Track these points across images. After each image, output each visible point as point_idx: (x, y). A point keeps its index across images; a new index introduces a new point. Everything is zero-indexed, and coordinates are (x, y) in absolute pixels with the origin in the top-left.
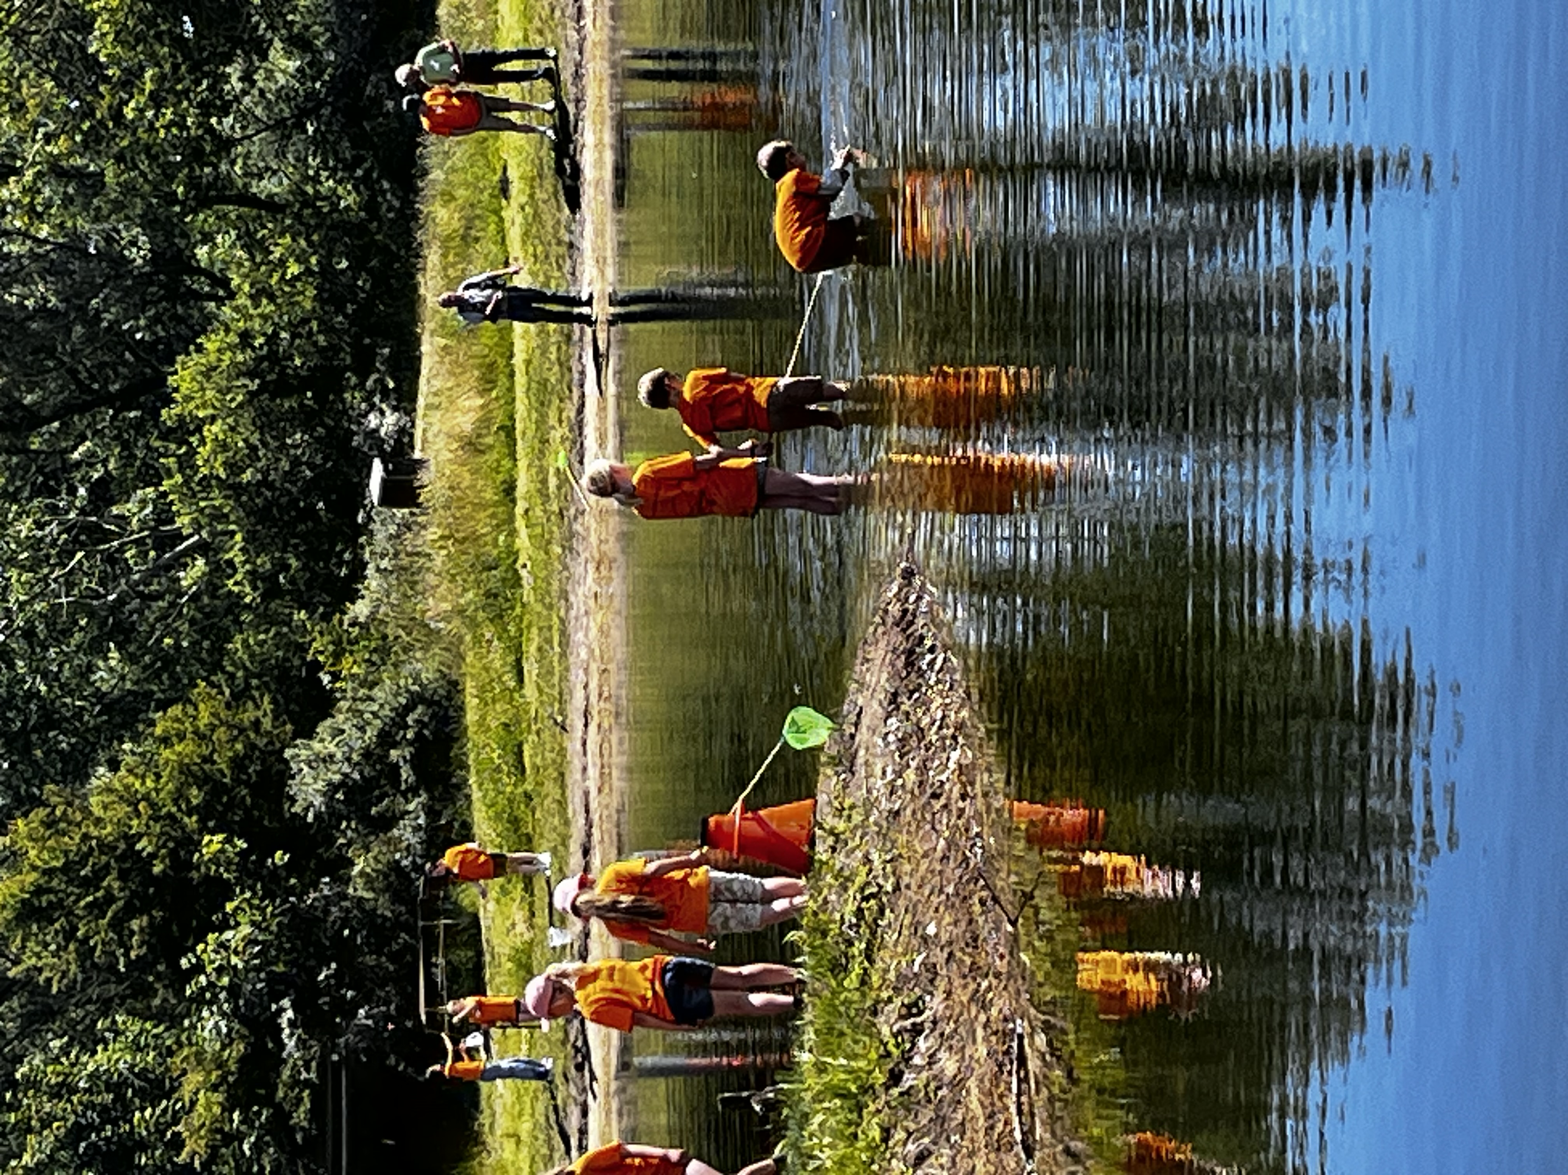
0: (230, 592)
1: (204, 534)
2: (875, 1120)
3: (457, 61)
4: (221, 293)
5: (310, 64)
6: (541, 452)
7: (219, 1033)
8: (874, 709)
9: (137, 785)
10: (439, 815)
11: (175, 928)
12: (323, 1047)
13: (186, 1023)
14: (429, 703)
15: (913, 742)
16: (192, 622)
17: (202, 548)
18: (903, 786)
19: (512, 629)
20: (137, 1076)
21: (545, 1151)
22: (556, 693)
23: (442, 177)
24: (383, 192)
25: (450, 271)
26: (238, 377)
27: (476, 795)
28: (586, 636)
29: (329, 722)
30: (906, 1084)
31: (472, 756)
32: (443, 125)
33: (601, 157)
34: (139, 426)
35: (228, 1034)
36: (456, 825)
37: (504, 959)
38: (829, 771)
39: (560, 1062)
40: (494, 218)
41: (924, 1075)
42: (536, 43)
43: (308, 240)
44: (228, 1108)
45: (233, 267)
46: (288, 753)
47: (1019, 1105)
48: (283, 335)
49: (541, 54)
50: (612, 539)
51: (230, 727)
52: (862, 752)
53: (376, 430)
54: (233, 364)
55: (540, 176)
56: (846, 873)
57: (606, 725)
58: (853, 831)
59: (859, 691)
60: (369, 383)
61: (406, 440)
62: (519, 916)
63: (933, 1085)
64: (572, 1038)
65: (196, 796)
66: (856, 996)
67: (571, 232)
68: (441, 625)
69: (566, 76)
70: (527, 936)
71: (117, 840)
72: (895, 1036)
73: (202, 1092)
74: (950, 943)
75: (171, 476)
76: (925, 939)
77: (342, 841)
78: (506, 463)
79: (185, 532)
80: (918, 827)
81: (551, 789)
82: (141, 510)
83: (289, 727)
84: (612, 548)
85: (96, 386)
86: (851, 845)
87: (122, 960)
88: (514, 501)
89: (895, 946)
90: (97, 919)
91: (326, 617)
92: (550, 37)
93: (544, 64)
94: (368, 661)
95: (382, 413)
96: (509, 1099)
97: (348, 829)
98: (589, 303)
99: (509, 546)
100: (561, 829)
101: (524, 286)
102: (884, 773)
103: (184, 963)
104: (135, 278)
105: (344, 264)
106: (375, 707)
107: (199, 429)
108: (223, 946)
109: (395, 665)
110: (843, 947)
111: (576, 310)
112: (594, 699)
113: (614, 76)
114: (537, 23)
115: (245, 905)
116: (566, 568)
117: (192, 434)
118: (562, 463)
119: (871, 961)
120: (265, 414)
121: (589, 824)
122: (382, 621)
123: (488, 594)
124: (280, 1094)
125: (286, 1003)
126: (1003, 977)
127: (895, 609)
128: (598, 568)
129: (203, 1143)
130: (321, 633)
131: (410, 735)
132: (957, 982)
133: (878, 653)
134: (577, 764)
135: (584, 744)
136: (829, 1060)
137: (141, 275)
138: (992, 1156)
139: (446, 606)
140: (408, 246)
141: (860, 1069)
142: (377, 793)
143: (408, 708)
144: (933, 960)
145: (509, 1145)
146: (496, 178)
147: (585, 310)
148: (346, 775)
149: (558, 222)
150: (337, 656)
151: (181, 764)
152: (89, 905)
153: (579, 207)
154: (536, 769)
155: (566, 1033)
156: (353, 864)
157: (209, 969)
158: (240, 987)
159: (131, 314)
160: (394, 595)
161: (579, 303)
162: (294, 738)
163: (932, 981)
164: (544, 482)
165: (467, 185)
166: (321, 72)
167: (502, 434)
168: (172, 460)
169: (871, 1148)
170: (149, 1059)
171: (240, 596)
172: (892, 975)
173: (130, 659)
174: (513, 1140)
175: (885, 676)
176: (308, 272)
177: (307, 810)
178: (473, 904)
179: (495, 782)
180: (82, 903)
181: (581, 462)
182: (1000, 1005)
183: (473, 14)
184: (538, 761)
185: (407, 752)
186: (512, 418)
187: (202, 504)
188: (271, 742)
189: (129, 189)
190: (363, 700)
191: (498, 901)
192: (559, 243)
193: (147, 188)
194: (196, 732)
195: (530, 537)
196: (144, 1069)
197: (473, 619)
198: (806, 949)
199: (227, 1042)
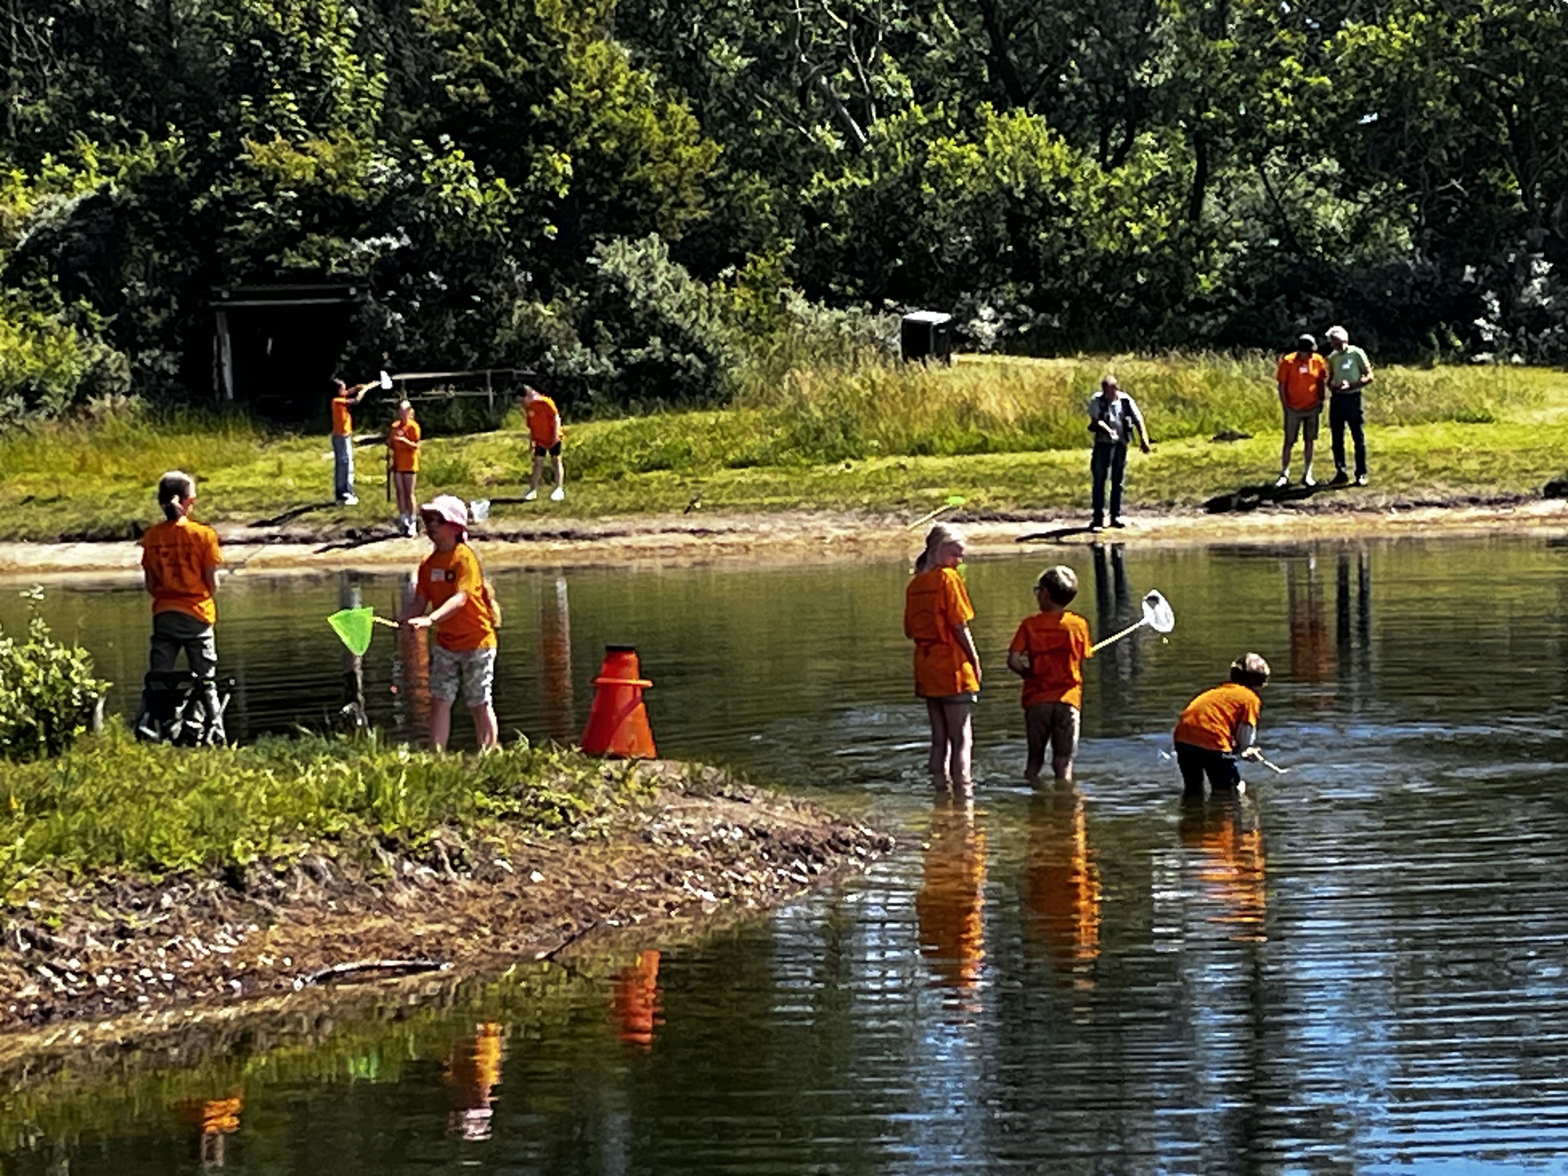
0: (811, 175)
1: (869, 147)
2: (347, 826)
3: (1352, 386)
4: (1109, 158)
5: (1340, 241)
6: (963, 480)
7: (374, 175)
8: (748, 815)
9: (619, 88)
10: (598, 388)
11: (476, 129)
12: (362, 279)
13: (382, 142)
14: (708, 377)
15: (718, 855)
16: (780, 138)
17: (853, 145)
18: (676, 845)
19: (784, 456)
20: (329, 95)
21: (266, 501)
22: (723, 501)
23: (1234, 374)
24: (1214, 317)
25: (1139, 386)
26: (1026, 177)
27: (618, 424)
28: (782, 530)
29: (686, 276)
30: (382, 854)
31: (657, 419)
32: (1288, 375)
33: (1262, 531)
34: (973, 80)
35: (372, 185)
36: (588, 405)
37: (455, 456)
38: (685, 772)
39: (355, 514)
40: (1195, 427)
41: (393, 874)
42: (1372, 465)
43: (1165, 243)
44: (298, 185)
45: (1135, 170)
46: (654, 236)
47: (370, 968)
48: (1069, 220)
49: (1361, 470)
50: (879, 553)
51: (679, 179)
52: (706, 804)
53: (977, 316)
54: (1039, 173)
55: (1238, 473)
56: (587, 791)
57: (694, 551)
58: (628, 797)
59: (767, 800)
60: (1023, 308)
61: (968, 346)
62: (499, 470)
63: (384, 882)
64: (380, 526)
65: (609, 145)
66: (467, 803)
67: (1184, 504)
68: (786, 386)
69: (1341, 496)
70: (478, 478)
71: (564, 69)
72: (431, 844)
73: (314, 160)
74: (525, 895)
75: (925, 113)
76: (526, 871)
77: (568, 293)
78: (950, 446)
79: (870, 129)
80: (637, 861)
81: (629, 498)
82: (892, 86)
83: (680, 236)
84: (872, 554)
85: (1012, 36)
86: (615, 796)
87: (443, 77)
88: (913, 454)
89: (519, 841)
90: (485, 52)
91: (789, 271)
92: (1379, 478)
93: (1350, 473)
94: (748, 313)
95: (995, 321)
96: (316, 465)
97: (579, 298)
98: (1115, 524)
99: (870, 451)
100: (588, 510)
101: (1128, 458)
102: (688, 826)
103: (445, 138)
104: (1121, 71)
105: (1140, 279)
106: (703, 322)
107: (972, 140)
108: (462, 177)
109: (744, 340)
110: (514, 789)
111: (1106, 512)
112: (719, 539)
113: (1342, 542)
114: (1392, 465)
115: (502, 198)
116: (849, 508)
117: (968, 133)
118: (953, 501)
119: (502, 818)
120: (988, 207)
121: (593, 538)
122: (787, 326)
123: (819, 432)
124: (315, 238)
125: (406, 241)
126: (494, 950)
127: (850, 833)
128: (849, 539)
129: (264, 162)
130: (773, 266)
131: (676, 356)
132: (486, 904)
133: (805, 819)
134: (654, 524)
135: (673, 530)
136: (404, 778)
137: (1125, 79)
138: (317, 943)
139: (806, 389)
140: (1163, 344)
141: (396, 809)
142: (617, 325)
143: (701, 354)
144: (507, 879)
145: (269, 466)
146: (1235, 428)
147: (1107, 520)
148: (634, 294)
149: (1193, 491)
150: (751, 283)
151: (641, 130)
152: (497, 43)
153: (1210, 512)
154: (647, 483)
155: (384, 520)
156: (546, 303)
157: (439, 162)
158: (421, 194)
159: (1087, 69)
160: (814, 337)
161: (1115, 513)
162: (669, 242)
163: (486, 878)
164: (933, 484)
165: (1228, 399)
166: (1332, 252)
167: (979, 441)
168: (941, 113)
169: (320, 823)
170: (345, 107)
171: (807, 185)
172: (490, 839)
173: (741, 76)
174: (275, 470)
175: (783, 825)
176: (1134, 243)
177: (598, 256)
178: (509, 425)
179: (633, 443)
180: (500, 36)
181: (954, 520)
182: (468, 948)
183: (1398, 402)
184: (655, 485)
185: (659, 355)
186: (996, 450)
187: (898, 145)
188: (663, 219)
189: (1211, 64)
190: (709, 309)
191: (513, 448)
192: (1173, 493)
193: (1212, 83)
194: (673, 145)
195: (878, 471)
196: (336, 103)
197: (794, 417)
198: (511, 753)
199: (367, 184)
